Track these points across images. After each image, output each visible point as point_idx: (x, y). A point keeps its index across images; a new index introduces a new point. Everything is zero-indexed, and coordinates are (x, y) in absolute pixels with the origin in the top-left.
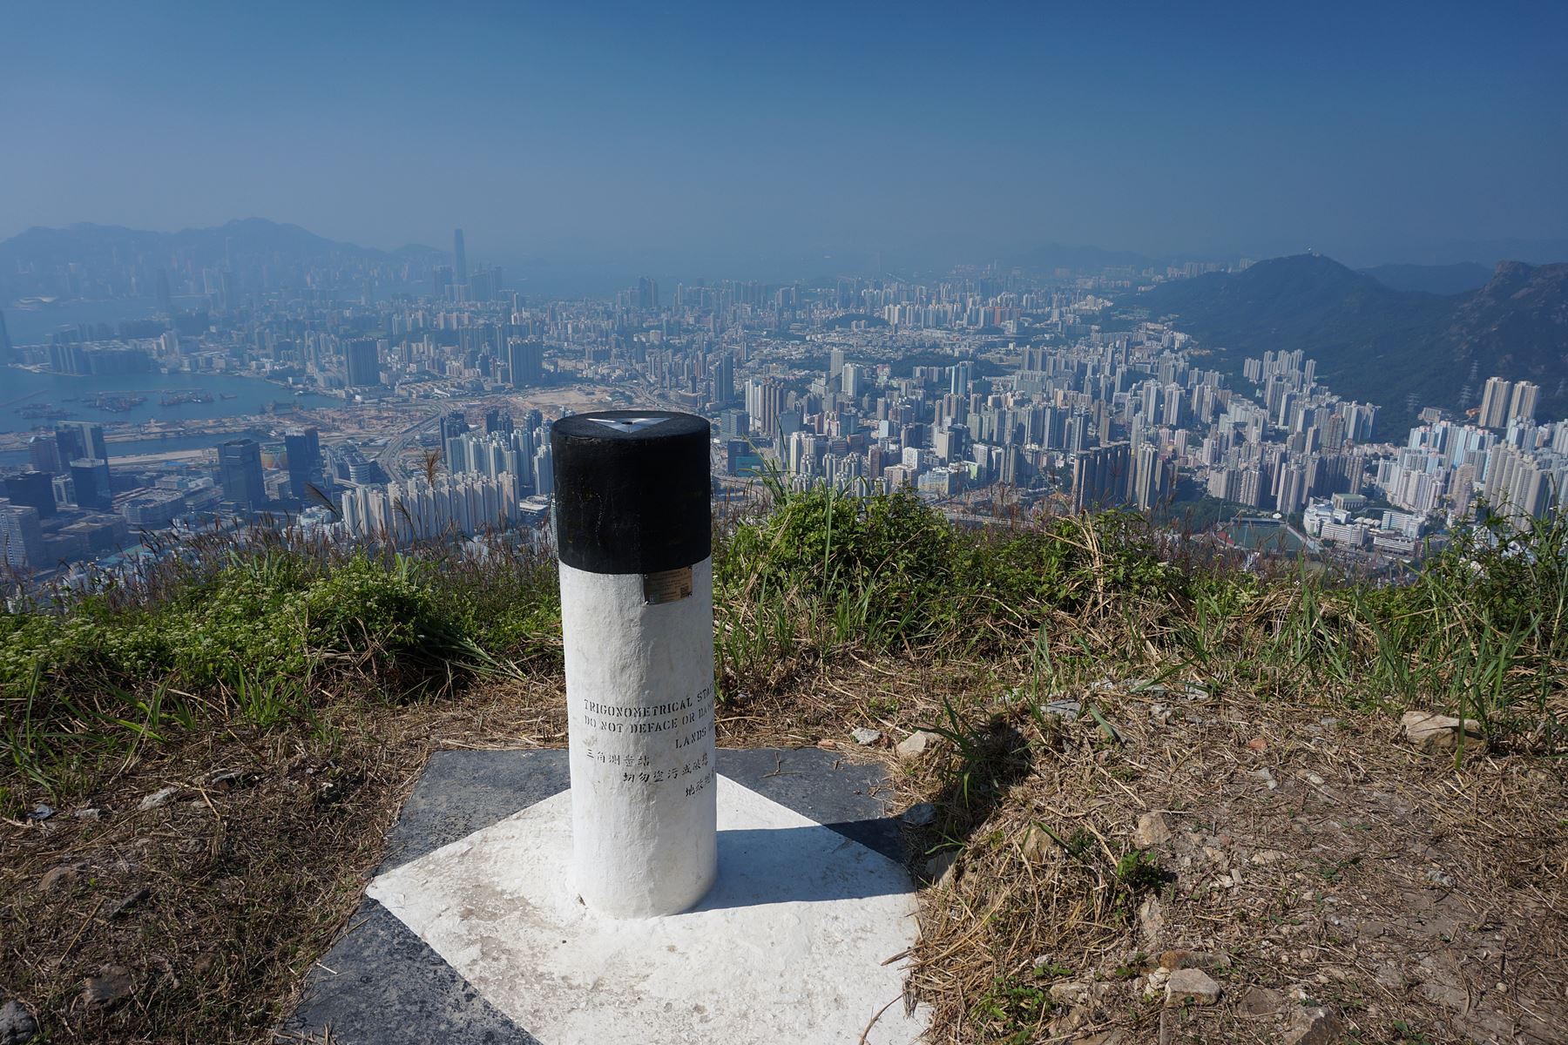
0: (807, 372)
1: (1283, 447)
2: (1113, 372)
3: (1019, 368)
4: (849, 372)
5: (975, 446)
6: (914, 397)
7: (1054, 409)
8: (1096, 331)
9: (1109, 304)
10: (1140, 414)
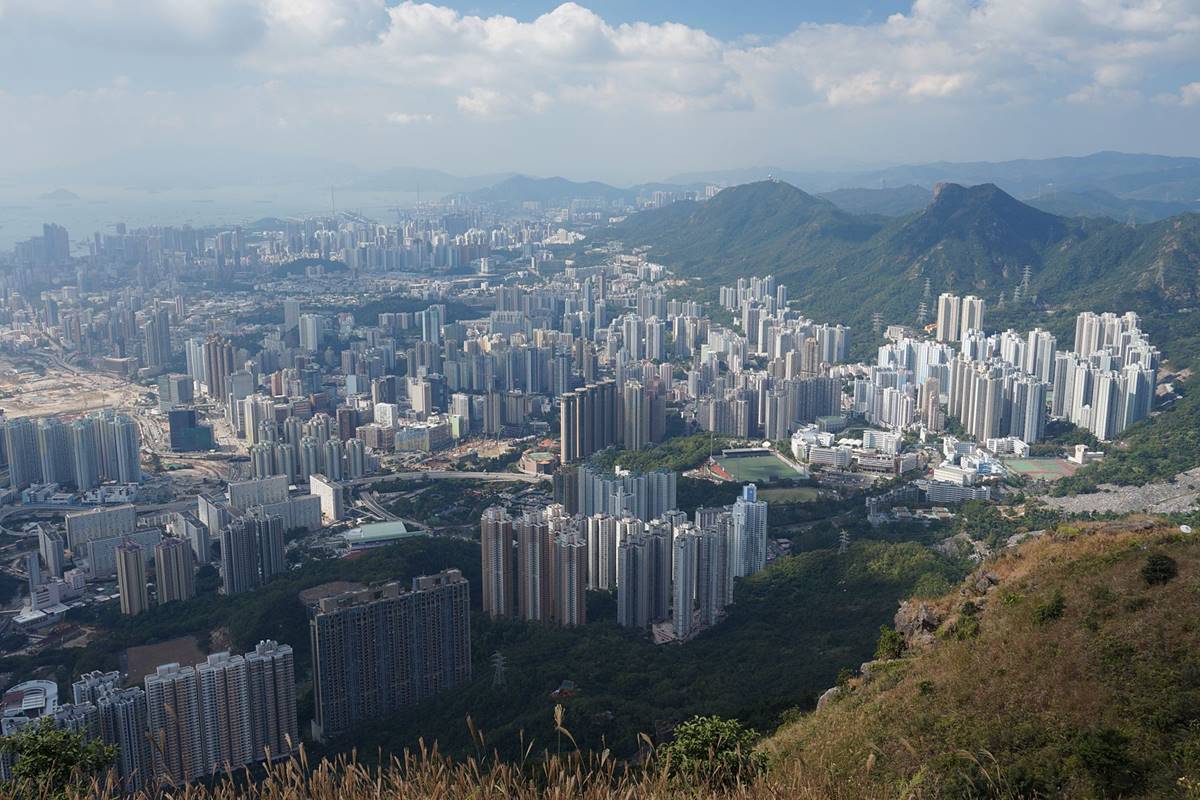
0: (258, 326)
1: (763, 374)
2: (592, 308)
3: (495, 310)
4: (309, 325)
5: (454, 396)
6: (382, 348)
7: (534, 351)
8: (571, 266)
9: (581, 237)
10: (622, 350)
